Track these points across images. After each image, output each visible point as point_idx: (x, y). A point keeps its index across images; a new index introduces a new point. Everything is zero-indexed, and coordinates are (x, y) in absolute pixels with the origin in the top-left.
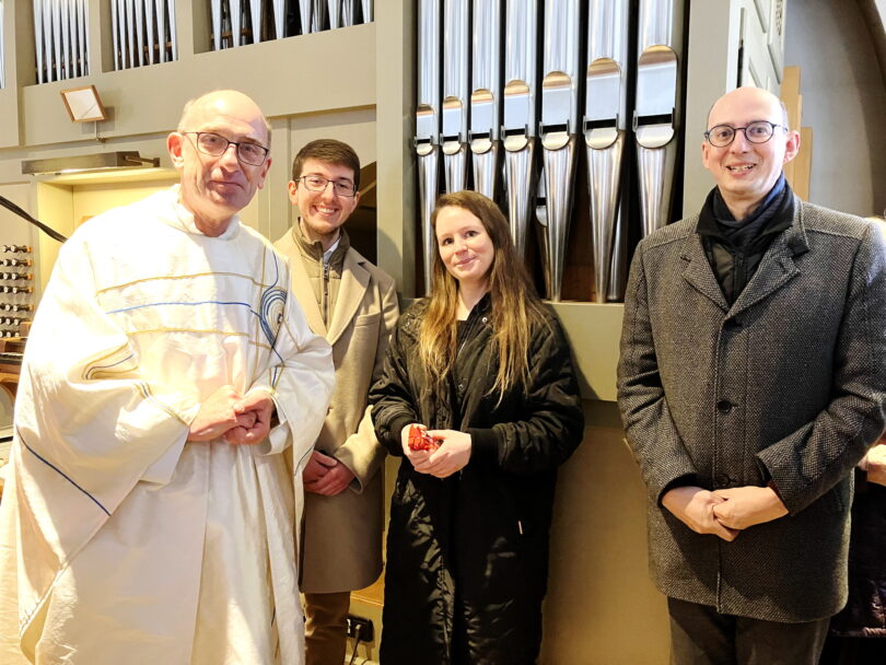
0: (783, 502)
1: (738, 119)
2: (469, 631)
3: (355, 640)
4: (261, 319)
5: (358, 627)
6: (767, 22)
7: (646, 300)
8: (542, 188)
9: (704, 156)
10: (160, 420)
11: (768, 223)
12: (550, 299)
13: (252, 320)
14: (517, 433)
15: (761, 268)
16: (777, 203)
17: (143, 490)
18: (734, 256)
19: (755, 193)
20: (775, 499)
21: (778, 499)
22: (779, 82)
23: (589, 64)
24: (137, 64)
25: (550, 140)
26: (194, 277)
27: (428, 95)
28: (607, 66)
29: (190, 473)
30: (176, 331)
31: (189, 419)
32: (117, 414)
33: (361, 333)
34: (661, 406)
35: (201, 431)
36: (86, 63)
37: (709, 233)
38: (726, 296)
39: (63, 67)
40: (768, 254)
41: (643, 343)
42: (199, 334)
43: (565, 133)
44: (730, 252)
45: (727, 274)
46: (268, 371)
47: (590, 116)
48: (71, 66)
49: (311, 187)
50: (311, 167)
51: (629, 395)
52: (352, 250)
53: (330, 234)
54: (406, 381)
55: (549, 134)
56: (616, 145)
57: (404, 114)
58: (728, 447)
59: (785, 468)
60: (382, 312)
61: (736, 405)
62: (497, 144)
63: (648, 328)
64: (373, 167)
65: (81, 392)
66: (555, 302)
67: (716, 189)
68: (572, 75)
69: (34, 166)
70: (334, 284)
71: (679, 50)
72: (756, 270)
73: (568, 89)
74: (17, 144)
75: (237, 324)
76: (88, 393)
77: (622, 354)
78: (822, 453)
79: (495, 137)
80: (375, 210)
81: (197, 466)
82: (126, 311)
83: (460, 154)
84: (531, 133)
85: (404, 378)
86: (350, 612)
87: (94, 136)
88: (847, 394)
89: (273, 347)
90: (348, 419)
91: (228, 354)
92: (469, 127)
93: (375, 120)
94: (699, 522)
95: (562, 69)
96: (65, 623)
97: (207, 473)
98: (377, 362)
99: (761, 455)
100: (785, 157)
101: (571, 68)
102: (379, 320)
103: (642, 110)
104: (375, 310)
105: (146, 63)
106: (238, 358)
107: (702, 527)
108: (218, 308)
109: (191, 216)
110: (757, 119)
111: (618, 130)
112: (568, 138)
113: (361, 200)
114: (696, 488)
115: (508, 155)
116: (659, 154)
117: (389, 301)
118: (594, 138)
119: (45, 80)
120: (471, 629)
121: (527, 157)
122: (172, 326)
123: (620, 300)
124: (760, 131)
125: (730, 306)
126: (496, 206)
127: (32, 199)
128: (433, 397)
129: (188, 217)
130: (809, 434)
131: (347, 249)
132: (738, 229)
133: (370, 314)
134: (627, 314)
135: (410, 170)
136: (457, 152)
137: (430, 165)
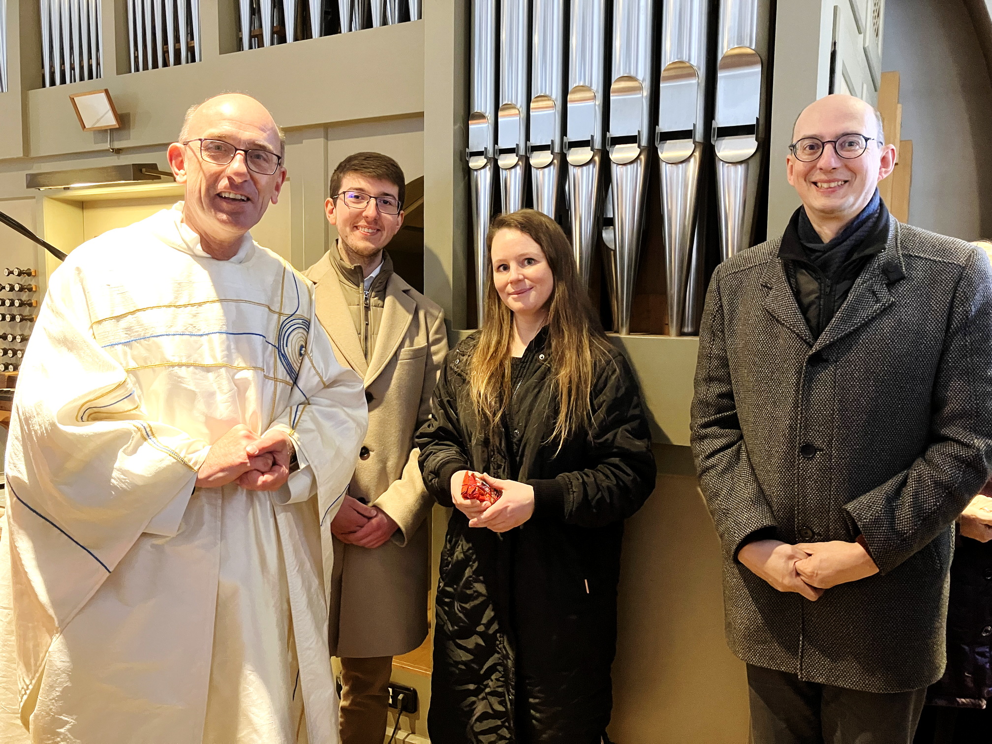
0: (874, 560)
1: (828, 131)
2: (531, 700)
3: (397, 711)
4: (279, 351)
5: (401, 697)
6: (862, 22)
7: (723, 332)
8: (610, 207)
9: (788, 171)
10: (164, 465)
11: (860, 244)
12: (617, 332)
13: (268, 353)
14: (584, 483)
15: (850, 297)
16: (870, 223)
17: (148, 544)
18: (820, 284)
19: (845, 213)
20: (864, 556)
21: (868, 557)
22: (876, 90)
23: (663, 68)
24: (155, 66)
25: (619, 154)
26: (200, 304)
27: (483, 101)
28: (683, 71)
29: (200, 523)
30: (180, 365)
31: (196, 463)
32: (114, 458)
33: (406, 367)
34: (739, 451)
35: (209, 477)
36: (98, 64)
37: (792, 256)
38: (811, 329)
39: (72, 68)
40: (859, 280)
41: (719, 380)
42: (207, 369)
43: (636, 145)
44: (816, 279)
45: (811, 304)
46: (288, 409)
47: (664, 126)
48: (81, 68)
49: (351, 205)
50: (351, 182)
51: (703, 438)
52: (395, 276)
53: (371, 256)
54: (456, 423)
55: (617, 146)
56: (692, 160)
57: (455, 123)
58: (812, 497)
59: (876, 521)
60: (429, 346)
61: (822, 450)
62: (559, 157)
63: (724, 363)
64: (420, 182)
65: (73, 435)
66: (623, 335)
67: (802, 207)
68: (644, 80)
69: (41, 180)
70: (375, 313)
71: (764, 54)
72: (846, 298)
73: (640, 96)
74: (21, 155)
75: (250, 357)
76: (81, 436)
77: (696, 392)
78: (917, 506)
79: (557, 149)
80: (421, 230)
81: (207, 516)
82: (125, 344)
83: (518, 168)
84: (598, 145)
85: (455, 420)
86: (392, 679)
87: (107, 146)
88: (945, 439)
89: (295, 383)
90: (391, 463)
91: (240, 390)
92: (528, 138)
93: (423, 130)
94: (780, 580)
95: (633, 74)
96: (61, 692)
97: (219, 523)
98: (423, 401)
99: (850, 507)
100: (880, 173)
101: (643, 72)
102: (424, 355)
103: (722, 120)
104: (420, 341)
105: (166, 64)
106: (252, 394)
107: (782, 585)
108: (228, 339)
109: (196, 236)
110: (849, 131)
111: (694, 142)
112: (639, 150)
113: (406, 219)
114: (779, 542)
115: (571, 170)
116: (741, 169)
117: (436, 332)
118: (668, 152)
119: (53, 83)
120: (535, 698)
121: (593, 172)
122: (176, 360)
123: (695, 333)
124: (851, 144)
125: (816, 338)
126: (558, 227)
127: (37, 217)
128: (486, 442)
129: (193, 237)
130: (904, 483)
131: (390, 275)
132: (824, 252)
133: (416, 347)
134: (702, 347)
135: (461, 185)
136: (515, 166)
137: (484, 180)
